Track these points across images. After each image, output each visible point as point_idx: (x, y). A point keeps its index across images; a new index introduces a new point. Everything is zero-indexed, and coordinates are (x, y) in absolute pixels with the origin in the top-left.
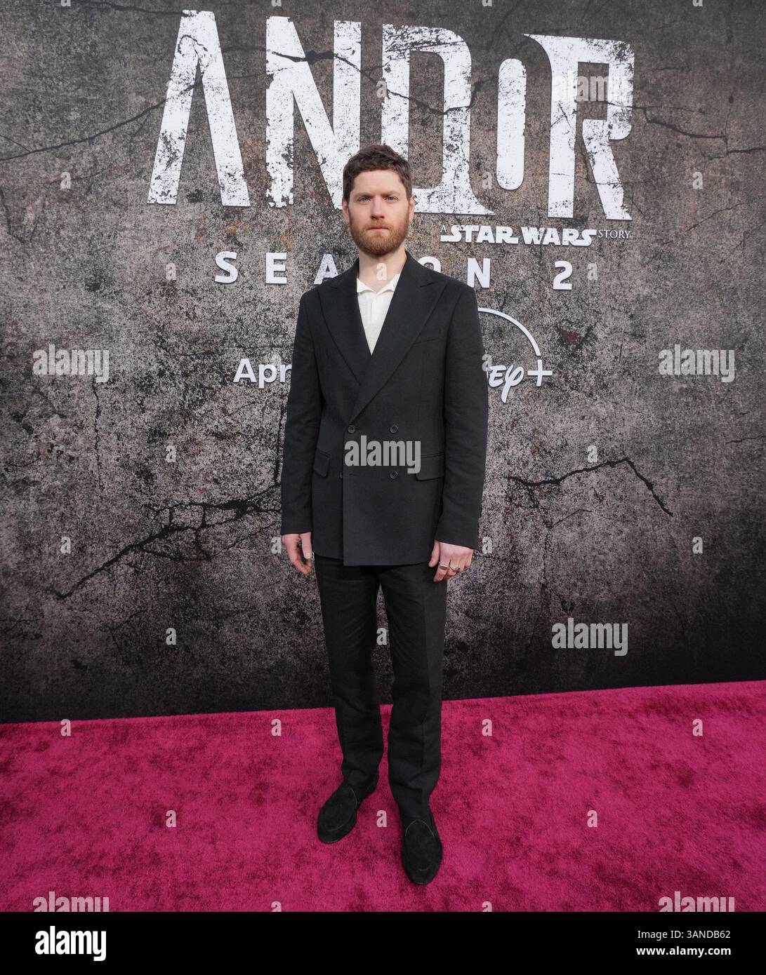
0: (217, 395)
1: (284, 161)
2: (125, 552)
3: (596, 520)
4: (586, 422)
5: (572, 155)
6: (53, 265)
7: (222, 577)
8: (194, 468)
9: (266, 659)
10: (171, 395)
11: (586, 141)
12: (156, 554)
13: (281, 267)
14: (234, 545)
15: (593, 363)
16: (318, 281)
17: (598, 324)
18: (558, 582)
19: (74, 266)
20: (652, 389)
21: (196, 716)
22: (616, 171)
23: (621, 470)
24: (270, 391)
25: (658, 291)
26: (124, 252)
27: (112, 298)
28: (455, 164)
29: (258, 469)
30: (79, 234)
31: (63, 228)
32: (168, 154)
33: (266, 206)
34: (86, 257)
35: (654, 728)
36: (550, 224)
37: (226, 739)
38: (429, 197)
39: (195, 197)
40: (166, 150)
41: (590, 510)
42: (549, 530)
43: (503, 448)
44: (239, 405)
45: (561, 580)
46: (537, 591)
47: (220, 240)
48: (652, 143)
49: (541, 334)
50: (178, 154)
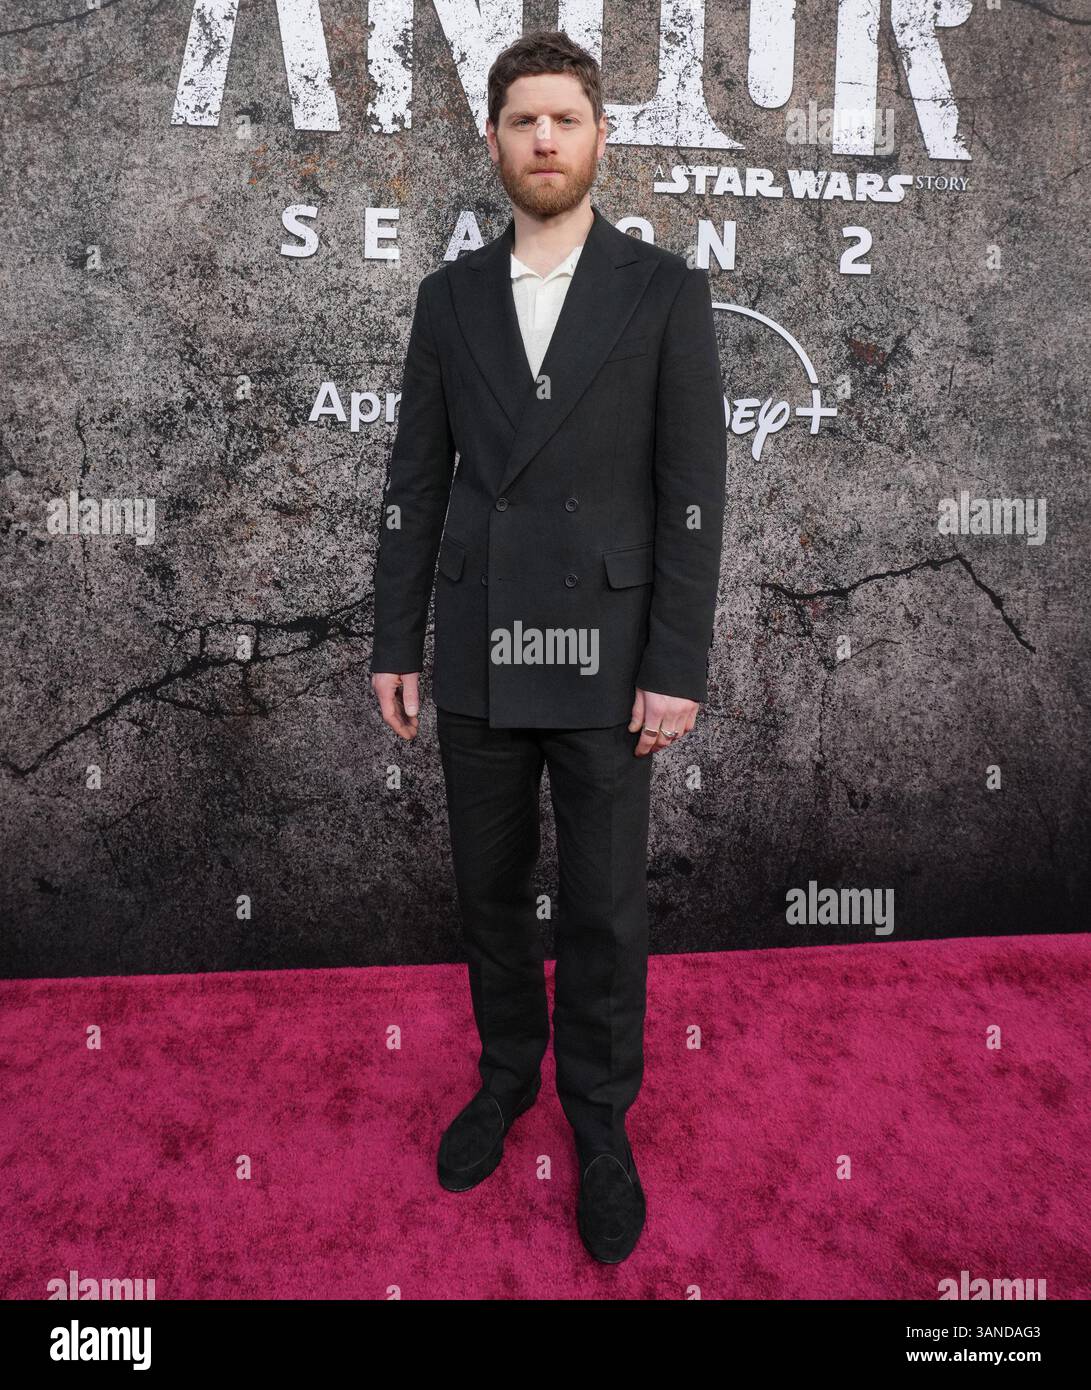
0: (282, 442)
1: (396, 57)
2: (125, 700)
3: (908, 658)
4: (891, 494)
5: (874, 51)
6: (14, 225)
7: (285, 745)
8: (242, 563)
9: (357, 880)
10: (206, 441)
11: (897, 29)
12: (176, 703)
13: (390, 232)
14: (305, 691)
15: (906, 396)
16: (451, 256)
17: (913, 331)
18: (844, 760)
19: (50, 226)
20: (1003, 440)
21: (238, 974)
22: (947, 79)
23: (950, 574)
24: (368, 437)
25: (1013, 278)
26: (131, 204)
27: (111, 279)
28: (680, 65)
29: (348, 565)
30: (59, 175)
31: (32, 163)
32: (205, 43)
33: (366, 130)
34: (69, 212)
35: (1002, 1006)
36: (835, 165)
37: (288, 1014)
38: (636, 118)
39: (250, 115)
40: (204, 38)
41: (896, 640)
42: (829, 673)
43: (753, 536)
44: (318, 460)
45: (848, 757)
46: (807, 775)
47: (290, 187)
48: (1006, 33)
49: (818, 347)
50: (223, 44)
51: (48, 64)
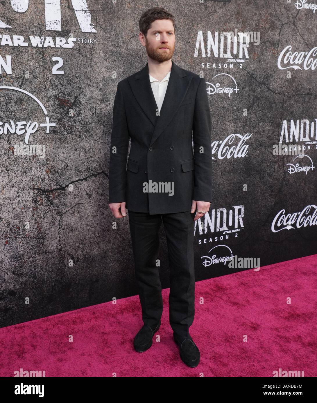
3: (88, 208)
4: (78, 152)
15: (80, 117)
17: (81, 94)
18: (68, 247)
22: (86, 3)
23: (100, 178)
25: (115, 74)
36: (47, 34)
41: (84, 203)
42: (60, 217)
43: (28, 171)
45: (70, 245)
46: (56, 254)
49: (47, 101)
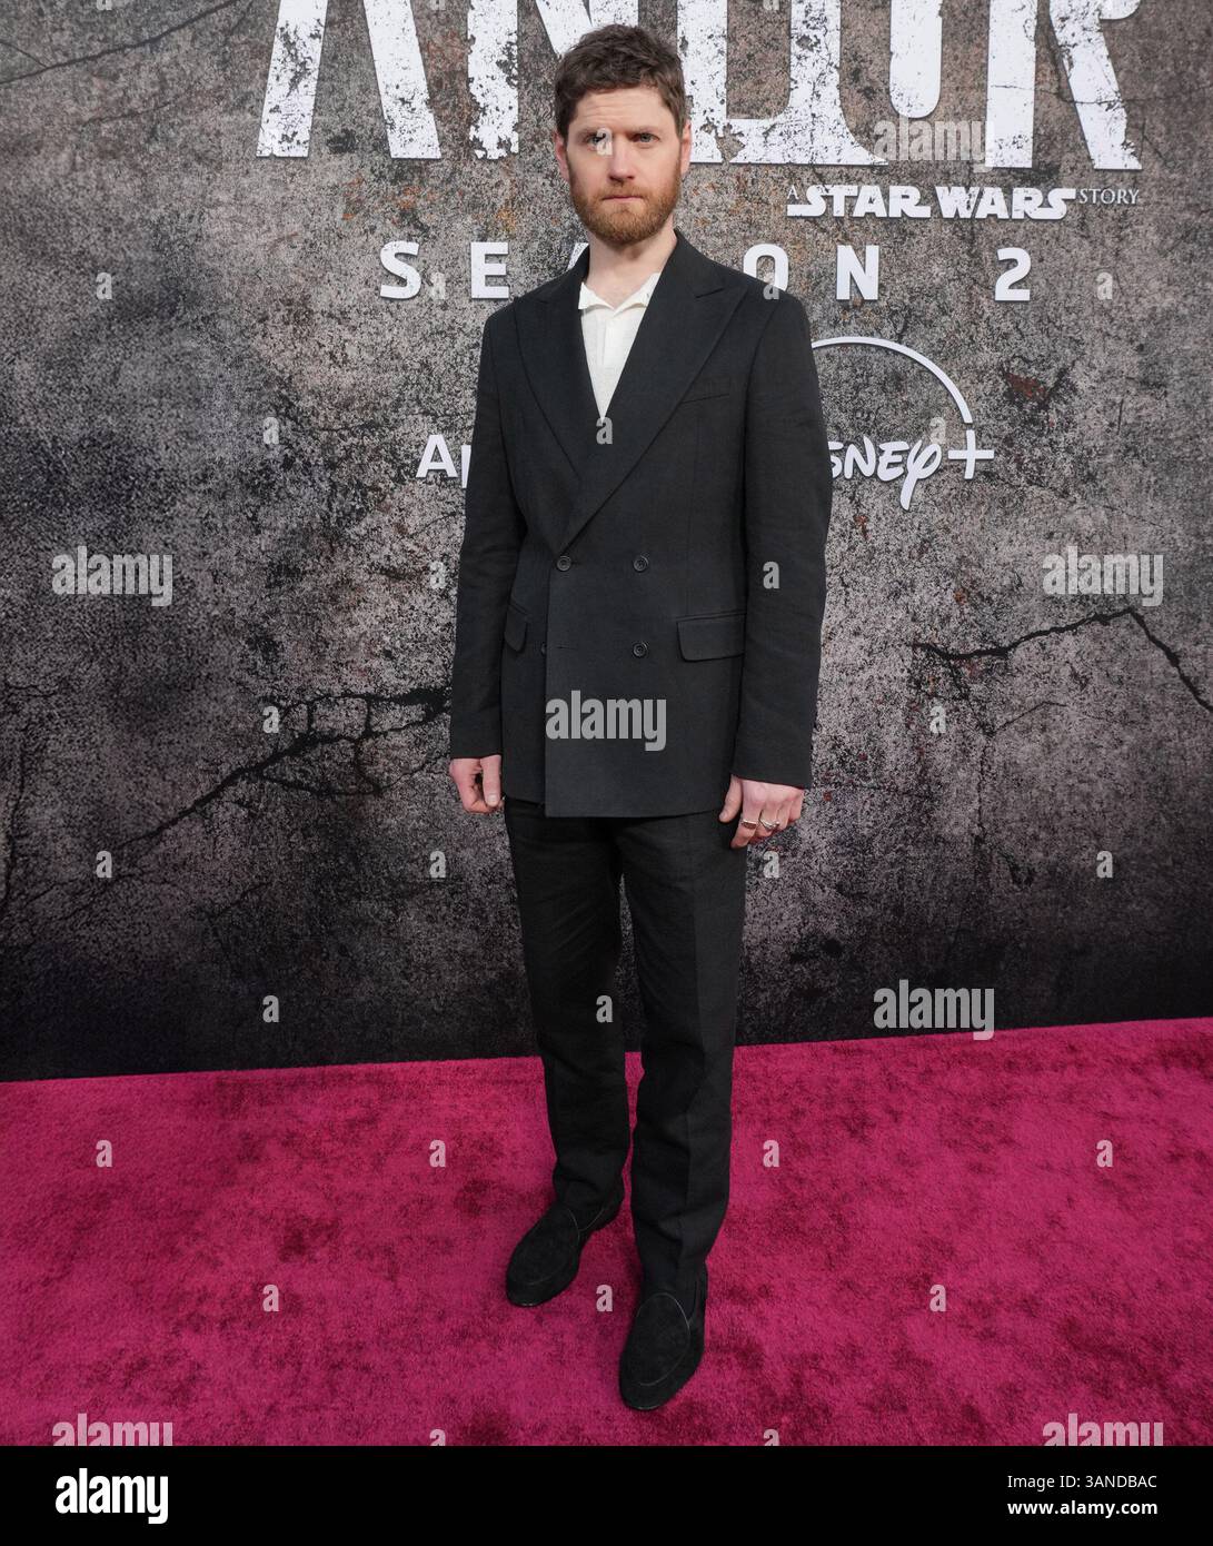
0: (388, 500)
1: (501, 75)
2: (231, 780)
3: (1074, 721)
4: (1056, 542)
5: (1031, 50)
7: (402, 825)
8: (349, 632)
9: (482, 968)
10: (306, 501)
11: (1056, 23)
12: (286, 785)
13: (499, 269)
14: (422, 768)
15: (1070, 435)
17: (1078, 363)
18: (1005, 833)
20: (1179, 481)
21: (362, 1068)
22: (1113, 79)
23: (1121, 629)
25: (1190, 300)
26: (217, 245)
27: (199, 328)
28: (815, 73)
30: (137, 216)
32: (291, 65)
33: (469, 156)
34: (150, 256)
35: (1178, 1091)
36: (988, 180)
37: (413, 1107)
38: (766, 134)
39: (342, 144)
40: (288, 59)
41: (1062, 702)
42: (988, 739)
43: (903, 592)
44: (428, 519)
45: (1010, 829)
46: (966, 849)
47: (388, 221)
48: (1180, 23)
49: (973, 383)
50: (310, 66)
51: (121, 94)
